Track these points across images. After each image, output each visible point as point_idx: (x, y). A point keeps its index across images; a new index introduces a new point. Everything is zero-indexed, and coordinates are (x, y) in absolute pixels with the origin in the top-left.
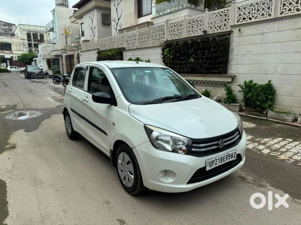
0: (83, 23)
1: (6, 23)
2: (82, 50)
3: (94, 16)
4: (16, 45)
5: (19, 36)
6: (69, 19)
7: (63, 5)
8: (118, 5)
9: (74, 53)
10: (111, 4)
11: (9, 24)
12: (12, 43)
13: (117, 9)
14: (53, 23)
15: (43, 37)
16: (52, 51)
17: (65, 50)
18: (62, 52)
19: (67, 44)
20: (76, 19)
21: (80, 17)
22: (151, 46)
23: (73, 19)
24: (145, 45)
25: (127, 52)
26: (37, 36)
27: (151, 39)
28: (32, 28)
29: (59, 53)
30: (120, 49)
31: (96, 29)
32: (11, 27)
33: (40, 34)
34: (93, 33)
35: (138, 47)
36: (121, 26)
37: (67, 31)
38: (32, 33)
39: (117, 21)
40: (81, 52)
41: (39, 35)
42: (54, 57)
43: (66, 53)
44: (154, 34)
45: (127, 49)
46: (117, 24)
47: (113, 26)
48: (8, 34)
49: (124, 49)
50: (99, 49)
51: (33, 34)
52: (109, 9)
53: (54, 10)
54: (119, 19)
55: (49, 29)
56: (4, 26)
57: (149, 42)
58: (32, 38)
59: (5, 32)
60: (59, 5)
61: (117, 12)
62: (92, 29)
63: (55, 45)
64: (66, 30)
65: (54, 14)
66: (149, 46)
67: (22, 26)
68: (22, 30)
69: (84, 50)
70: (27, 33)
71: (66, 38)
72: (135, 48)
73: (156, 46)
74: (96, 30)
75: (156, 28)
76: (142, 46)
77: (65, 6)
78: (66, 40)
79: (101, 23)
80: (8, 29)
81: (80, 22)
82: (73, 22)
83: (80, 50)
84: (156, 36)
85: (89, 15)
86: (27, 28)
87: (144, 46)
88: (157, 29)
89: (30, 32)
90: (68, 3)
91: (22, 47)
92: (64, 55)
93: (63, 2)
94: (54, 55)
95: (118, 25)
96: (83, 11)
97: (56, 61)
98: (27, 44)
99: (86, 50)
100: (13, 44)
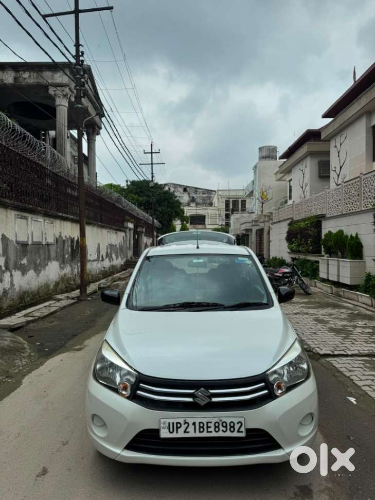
0: (291, 180)
1: (205, 190)
2: (274, 221)
3: (306, 167)
4: (211, 218)
5: (216, 205)
6: (274, 175)
7: (269, 157)
8: (341, 144)
9: (265, 225)
10: (331, 145)
11: (209, 190)
12: (207, 215)
13: (339, 152)
14: (253, 184)
15: (245, 204)
16: (242, 224)
17: (256, 221)
18: (253, 225)
19: (262, 213)
20: (283, 174)
21: (288, 171)
22: (363, 209)
23: (280, 176)
24: (354, 209)
25: (327, 221)
26: (238, 204)
27: (363, 198)
28: (232, 194)
29: (248, 226)
30: (317, 217)
31: (308, 186)
32: (211, 194)
33: (242, 201)
34: (304, 192)
35: (344, 213)
36: (344, 178)
37: (265, 193)
38: (231, 200)
39: (338, 171)
40: (273, 223)
41: (240, 201)
42: (244, 232)
43: (259, 225)
44: (366, 189)
45: (328, 216)
46: (338, 176)
47: (333, 180)
48: (206, 203)
49: (323, 216)
50: (292, 219)
51: (233, 201)
52: (328, 153)
53: (256, 167)
54: (341, 168)
55: (248, 193)
56: (203, 194)
57: (358, 204)
58: (240, 207)
59: (203, 202)
60: (263, 158)
61: (339, 156)
62: (302, 188)
63: (253, 214)
64: (263, 193)
65: (255, 172)
66: (359, 210)
67: (220, 193)
68: (220, 198)
69: (275, 221)
70: (226, 201)
71: (263, 203)
72: (339, 214)
73: (369, 209)
74: (308, 188)
75: (369, 179)
76: (350, 210)
77: (272, 158)
78: (262, 207)
79: (317, 176)
80: (207, 197)
81: (288, 178)
82: (279, 180)
83: (271, 222)
84: (370, 192)
85: (300, 166)
86: (226, 194)
87: (352, 209)
88: (371, 180)
89: (229, 198)
90: (276, 153)
91: (218, 220)
92: (254, 229)
93: (270, 153)
94: (243, 229)
95: (340, 175)
96: (292, 162)
97: (245, 238)
98: (224, 216)
99: (277, 220)
100: (207, 217)
